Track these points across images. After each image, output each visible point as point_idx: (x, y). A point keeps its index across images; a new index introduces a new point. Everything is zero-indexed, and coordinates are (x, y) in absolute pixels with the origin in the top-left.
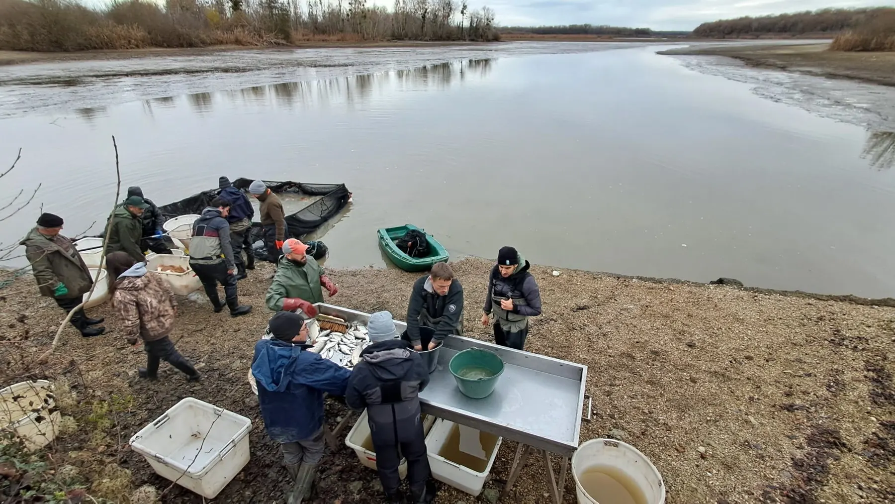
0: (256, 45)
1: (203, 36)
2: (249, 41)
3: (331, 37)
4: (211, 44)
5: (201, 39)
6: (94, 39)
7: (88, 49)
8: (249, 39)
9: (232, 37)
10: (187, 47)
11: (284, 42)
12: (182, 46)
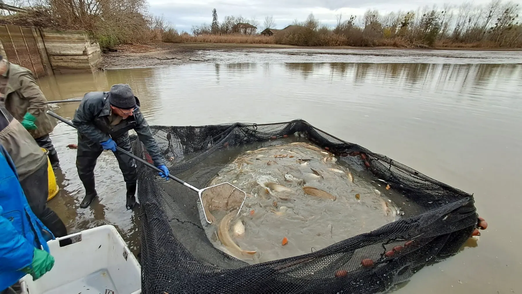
0: (406, 47)
1: (375, 41)
2: (403, 44)
3: (468, 45)
4: (378, 46)
5: (373, 43)
6: (322, 40)
7: (317, 45)
8: (403, 43)
9: (392, 42)
10: (364, 47)
11: (427, 46)
12: (361, 46)
